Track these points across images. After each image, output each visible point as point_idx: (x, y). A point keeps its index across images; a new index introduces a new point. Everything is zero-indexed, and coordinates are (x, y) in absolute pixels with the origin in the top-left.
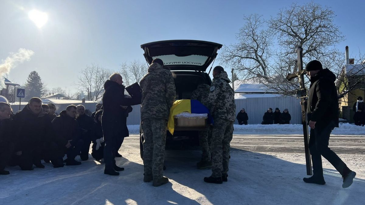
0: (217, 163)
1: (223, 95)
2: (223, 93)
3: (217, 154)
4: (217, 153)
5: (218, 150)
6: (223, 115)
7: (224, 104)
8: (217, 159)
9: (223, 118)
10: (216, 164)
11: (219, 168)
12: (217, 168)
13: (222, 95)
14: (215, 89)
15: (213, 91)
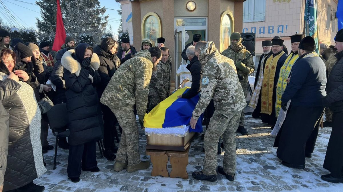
0: (211, 160)
1: (223, 84)
2: (221, 81)
3: (212, 150)
4: (212, 148)
5: (214, 146)
6: (228, 107)
7: (228, 94)
8: (212, 156)
9: (229, 110)
10: (209, 161)
11: (214, 165)
12: (210, 165)
13: (221, 84)
14: (209, 82)
15: (207, 85)
